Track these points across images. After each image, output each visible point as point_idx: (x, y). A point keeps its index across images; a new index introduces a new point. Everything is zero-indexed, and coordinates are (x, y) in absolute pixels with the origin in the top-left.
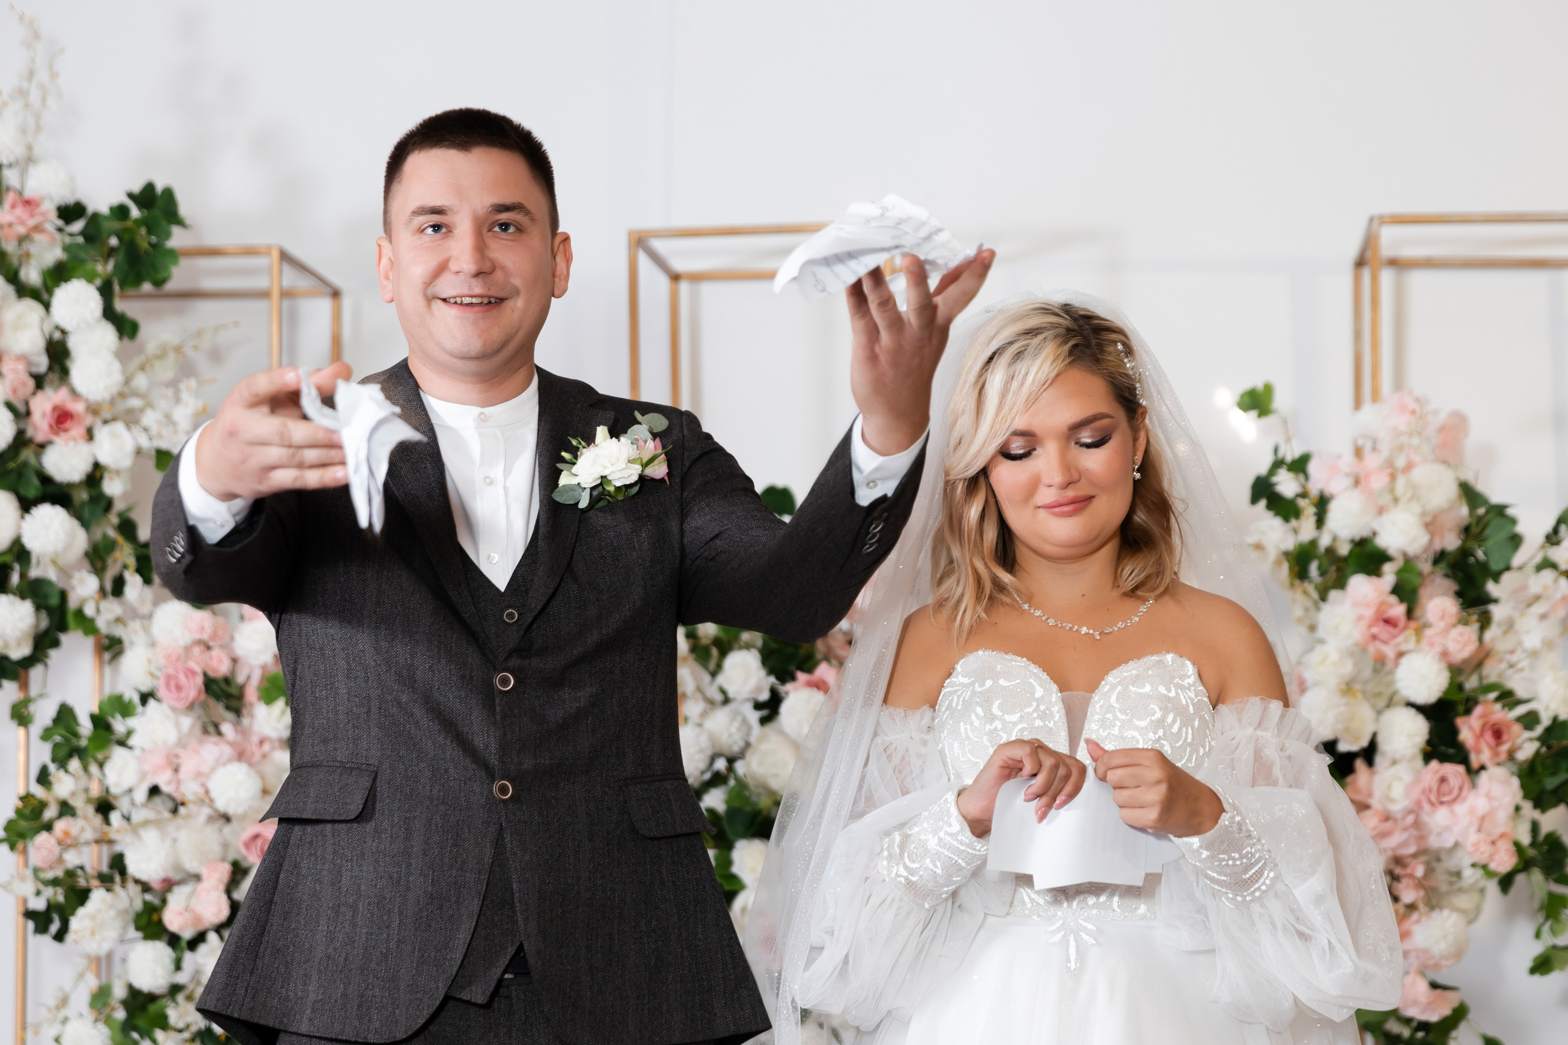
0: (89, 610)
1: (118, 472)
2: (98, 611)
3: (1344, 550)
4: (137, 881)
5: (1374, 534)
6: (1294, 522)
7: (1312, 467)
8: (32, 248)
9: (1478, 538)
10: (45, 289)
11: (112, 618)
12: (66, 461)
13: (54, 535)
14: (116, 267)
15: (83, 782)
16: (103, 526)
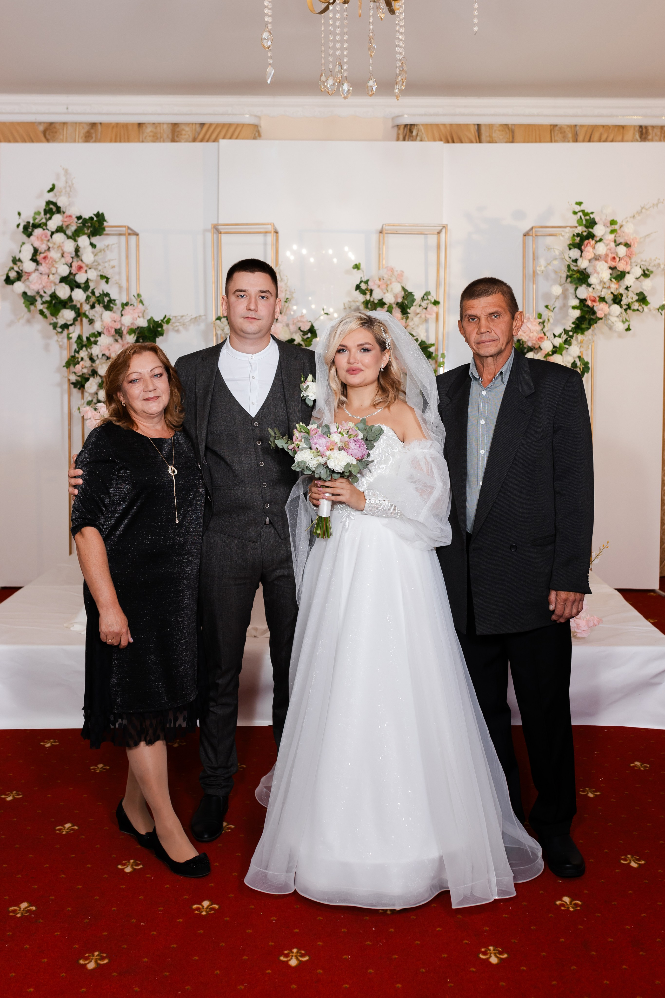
0: (87, 313)
1: (93, 281)
2: (89, 313)
3: (376, 301)
4: (100, 376)
5: (383, 299)
6: (365, 296)
7: (369, 283)
8: (70, 227)
9: (406, 299)
10: (74, 237)
11: (92, 315)
12: (81, 278)
13: (79, 295)
14: (91, 231)
15: (87, 353)
16: (89, 293)
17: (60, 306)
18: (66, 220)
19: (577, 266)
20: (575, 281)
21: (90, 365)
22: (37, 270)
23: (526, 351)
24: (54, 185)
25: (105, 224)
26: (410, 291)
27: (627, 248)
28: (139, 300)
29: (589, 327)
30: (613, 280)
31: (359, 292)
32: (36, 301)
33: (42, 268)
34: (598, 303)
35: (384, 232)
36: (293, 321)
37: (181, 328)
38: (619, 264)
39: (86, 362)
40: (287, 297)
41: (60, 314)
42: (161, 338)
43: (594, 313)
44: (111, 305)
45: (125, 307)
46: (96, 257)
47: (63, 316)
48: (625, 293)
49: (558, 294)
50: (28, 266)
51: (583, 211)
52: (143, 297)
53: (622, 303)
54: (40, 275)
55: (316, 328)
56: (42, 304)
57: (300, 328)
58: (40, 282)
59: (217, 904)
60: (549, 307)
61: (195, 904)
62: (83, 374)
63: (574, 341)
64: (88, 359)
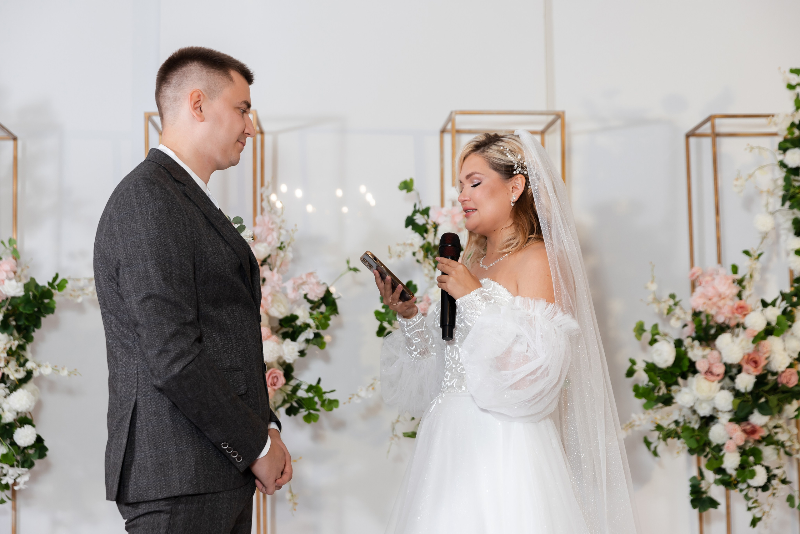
6: (425, 235)
23: (713, 331)
28: (11, 249)
31: (413, 229)
36: (294, 283)
40: (282, 239)
42: (50, 317)
49: (765, 230)
52: (21, 246)
55: (334, 296)
57: (305, 296)
60: (751, 252)
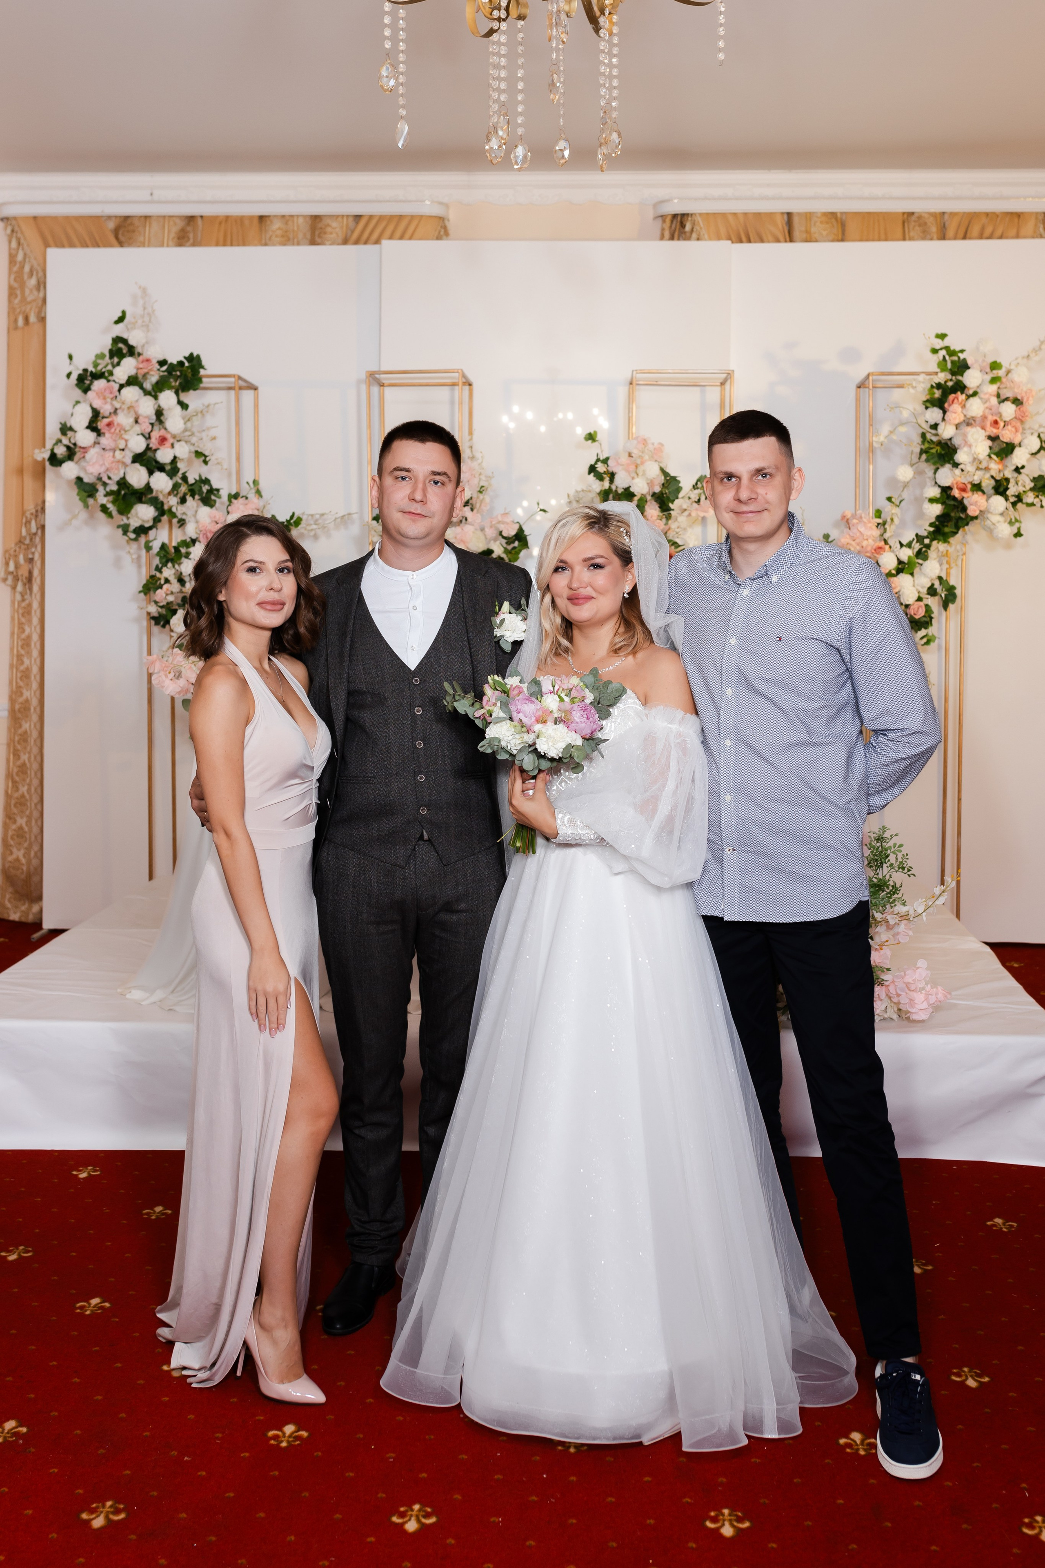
0: (174, 510)
1: (183, 460)
2: (177, 509)
3: (620, 491)
5: (630, 487)
6: (603, 483)
7: (609, 462)
8: (148, 376)
9: (667, 488)
10: (154, 392)
11: (182, 512)
12: (164, 456)
13: (161, 483)
14: (180, 383)
15: (173, 571)
16: (178, 478)
17: (133, 499)
18: (141, 366)
19: (937, 435)
20: (932, 458)
21: (178, 590)
22: (96, 443)
24: (124, 313)
25: (202, 372)
26: (672, 474)
27: (1017, 406)
28: (255, 490)
29: (955, 530)
30: (994, 456)
31: (594, 476)
32: (97, 490)
33: (104, 441)
34: (970, 494)
35: (634, 383)
36: (491, 522)
37: (319, 532)
38: (1004, 432)
39: (172, 586)
40: (482, 484)
41: (133, 511)
43: (964, 509)
44: (213, 497)
45: (233, 500)
46: (189, 424)
47: (137, 514)
48: (1013, 478)
49: (908, 480)
50: (84, 437)
51: (947, 348)
52: (262, 486)
53: (1008, 493)
54: (102, 450)
55: (526, 533)
56: (105, 496)
57: (501, 533)
58: (101, 462)
59: (306, 1431)
60: (893, 500)
61: (271, 1429)
62: (168, 603)
63: (932, 553)
64: (176, 581)
